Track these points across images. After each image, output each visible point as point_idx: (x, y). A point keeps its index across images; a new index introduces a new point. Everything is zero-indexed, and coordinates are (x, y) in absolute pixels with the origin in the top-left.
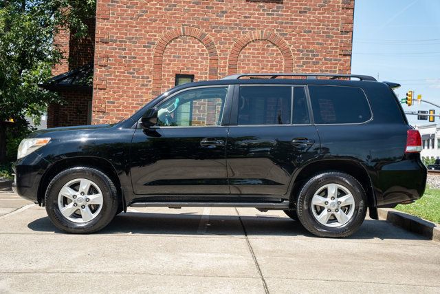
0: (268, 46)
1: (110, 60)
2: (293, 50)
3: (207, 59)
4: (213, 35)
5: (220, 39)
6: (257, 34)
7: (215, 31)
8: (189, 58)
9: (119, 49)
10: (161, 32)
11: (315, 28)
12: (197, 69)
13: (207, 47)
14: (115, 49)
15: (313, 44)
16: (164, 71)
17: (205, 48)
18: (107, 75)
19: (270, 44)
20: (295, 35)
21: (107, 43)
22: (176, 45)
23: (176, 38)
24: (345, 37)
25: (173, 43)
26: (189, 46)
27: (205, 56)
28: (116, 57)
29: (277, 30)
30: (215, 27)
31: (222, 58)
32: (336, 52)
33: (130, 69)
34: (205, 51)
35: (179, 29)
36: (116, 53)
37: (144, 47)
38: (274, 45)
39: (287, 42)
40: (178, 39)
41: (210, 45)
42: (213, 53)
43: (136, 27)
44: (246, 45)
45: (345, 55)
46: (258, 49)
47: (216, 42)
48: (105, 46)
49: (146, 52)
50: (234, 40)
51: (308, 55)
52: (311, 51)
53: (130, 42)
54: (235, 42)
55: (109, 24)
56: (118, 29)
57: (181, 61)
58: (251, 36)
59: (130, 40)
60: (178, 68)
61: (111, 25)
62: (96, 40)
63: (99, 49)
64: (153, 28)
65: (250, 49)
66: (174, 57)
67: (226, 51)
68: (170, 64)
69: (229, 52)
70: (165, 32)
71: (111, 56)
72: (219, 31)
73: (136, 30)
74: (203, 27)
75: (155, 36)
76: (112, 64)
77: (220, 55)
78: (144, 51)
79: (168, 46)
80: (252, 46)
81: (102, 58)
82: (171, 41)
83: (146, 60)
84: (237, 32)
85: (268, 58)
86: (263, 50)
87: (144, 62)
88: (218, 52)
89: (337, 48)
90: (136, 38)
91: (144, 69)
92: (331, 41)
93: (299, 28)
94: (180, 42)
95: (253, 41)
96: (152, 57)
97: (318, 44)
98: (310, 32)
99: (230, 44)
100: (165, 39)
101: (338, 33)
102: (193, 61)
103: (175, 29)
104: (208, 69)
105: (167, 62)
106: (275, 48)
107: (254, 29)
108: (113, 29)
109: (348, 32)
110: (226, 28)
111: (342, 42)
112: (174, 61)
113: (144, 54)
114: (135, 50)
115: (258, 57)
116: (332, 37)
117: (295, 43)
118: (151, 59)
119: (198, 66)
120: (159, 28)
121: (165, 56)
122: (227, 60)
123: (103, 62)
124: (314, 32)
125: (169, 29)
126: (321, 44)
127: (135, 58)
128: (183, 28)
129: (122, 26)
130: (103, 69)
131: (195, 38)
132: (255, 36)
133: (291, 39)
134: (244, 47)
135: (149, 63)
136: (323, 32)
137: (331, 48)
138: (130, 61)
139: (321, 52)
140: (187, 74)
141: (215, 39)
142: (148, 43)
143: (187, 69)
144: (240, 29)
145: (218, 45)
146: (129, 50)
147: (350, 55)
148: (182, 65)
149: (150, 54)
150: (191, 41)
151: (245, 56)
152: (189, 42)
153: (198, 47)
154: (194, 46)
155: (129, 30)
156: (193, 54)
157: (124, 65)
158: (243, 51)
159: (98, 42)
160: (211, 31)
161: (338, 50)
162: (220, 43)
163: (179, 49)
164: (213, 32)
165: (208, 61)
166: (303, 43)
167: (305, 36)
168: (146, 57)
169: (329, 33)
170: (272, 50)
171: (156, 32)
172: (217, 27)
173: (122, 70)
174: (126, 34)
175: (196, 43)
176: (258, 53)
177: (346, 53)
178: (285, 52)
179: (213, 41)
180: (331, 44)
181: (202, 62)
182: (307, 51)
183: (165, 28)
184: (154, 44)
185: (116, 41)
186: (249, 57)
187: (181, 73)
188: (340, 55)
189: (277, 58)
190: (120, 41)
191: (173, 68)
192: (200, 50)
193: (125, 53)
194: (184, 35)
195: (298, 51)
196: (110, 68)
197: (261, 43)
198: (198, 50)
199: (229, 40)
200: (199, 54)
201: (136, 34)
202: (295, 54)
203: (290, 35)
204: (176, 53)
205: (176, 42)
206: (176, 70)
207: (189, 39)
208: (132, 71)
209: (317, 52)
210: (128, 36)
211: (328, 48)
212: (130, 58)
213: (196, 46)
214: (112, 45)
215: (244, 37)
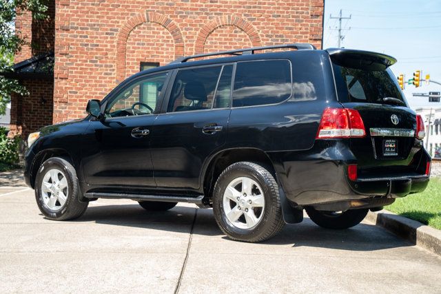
0: (236, 32)
1: (71, 48)
2: (262, 36)
3: (172, 45)
4: (178, 21)
5: (186, 25)
6: (224, 19)
7: (181, 17)
8: (153, 45)
9: (81, 36)
10: (124, 18)
11: (283, 12)
12: (162, 57)
13: (172, 33)
14: (76, 36)
15: (282, 28)
16: (128, 59)
17: (170, 35)
18: (69, 64)
19: (238, 29)
20: (263, 20)
21: (67, 30)
22: (140, 32)
23: (140, 24)
24: (315, 21)
25: (136, 29)
26: (153, 33)
27: (170, 43)
28: (77, 45)
29: (245, 15)
30: (180, 12)
31: (188, 45)
32: (307, 37)
33: (93, 57)
34: (170, 37)
35: (143, 15)
36: (77, 40)
37: (107, 34)
38: (242, 30)
39: (255, 27)
40: (142, 26)
41: (175, 32)
42: (178, 40)
43: (98, 13)
44: (213, 31)
45: (316, 40)
46: (226, 35)
47: (182, 28)
48: (65, 33)
49: (109, 39)
50: (200, 25)
51: (278, 40)
52: (280, 36)
53: (92, 29)
54: (201, 28)
55: (69, 10)
56: (79, 16)
57: (145, 48)
58: (218, 21)
59: (92, 26)
60: (143, 56)
61: (71, 12)
62: (56, 27)
63: (59, 36)
64: (117, 14)
65: (216, 35)
66: (138, 44)
67: (192, 37)
68: (134, 52)
69: (195, 39)
70: (128, 18)
71: (72, 44)
72: (185, 17)
73: (98, 17)
74: (168, 12)
75: (118, 23)
76: (73, 52)
77: (186, 42)
78: (107, 38)
79: (132, 33)
80: (219, 32)
81: (62, 46)
82: (134, 28)
83: (109, 47)
84: (204, 18)
85: (236, 44)
86: (230, 36)
87: (107, 50)
88: (184, 39)
89: (307, 33)
90: (98, 25)
91: (107, 57)
92: (301, 25)
93: (268, 12)
94: (144, 28)
95: (220, 27)
96: (115, 44)
97: (287, 28)
98: (279, 16)
99: (197, 29)
100: (129, 26)
101: (308, 17)
102: (158, 49)
103: (139, 15)
104: (174, 56)
105: (131, 49)
106: (243, 33)
107: (220, 14)
108: (73, 15)
109: (318, 16)
110: (192, 13)
111: (312, 26)
112: (139, 48)
113: (107, 42)
114: (97, 37)
115: (226, 43)
116: (302, 21)
117: (264, 28)
118: (114, 46)
119: (163, 53)
120: (122, 14)
121: (129, 44)
122: (194, 47)
123: (64, 50)
124: (283, 16)
125: (132, 15)
126: (290, 29)
127: (98, 45)
128: (147, 14)
129: (83, 12)
130: (64, 57)
131: (160, 24)
132: (222, 22)
133: (259, 24)
134: (210, 33)
135: (112, 50)
136: (293, 17)
137: (301, 33)
138: (92, 49)
139: (290, 37)
140: (152, 61)
141: (181, 25)
142: (111, 30)
143: (152, 56)
144: (207, 14)
145: (184, 31)
146: (91, 37)
147: (322, 40)
148: (147, 52)
149: (113, 42)
150: (156, 28)
151: (212, 43)
152: (154, 29)
153: (163, 33)
154: (159, 33)
155: (91, 17)
156: (158, 41)
157: (87, 53)
158: (210, 37)
159: (58, 29)
160: (177, 16)
161: (308, 35)
162: (186, 29)
163: (144, 36)
164: (179, 18)
165: (174, 48)
166: (272, 28)
167: (273, 20)
168: (109, 45)
169: (298, 17)
170: (240, 36)
171: (118, 18)
172: (183, 13)
173: (84, 59)
174: (87, 20)
175: (160, 29)
176: (225, 40)
177: (317, 38)
178: (253, 37)
179: (179, 27)
180: (300, 29)
181: (168, 49)
182: (276, 36)
183: (128, 14)
184: (116, 30)
185: (77, 28)
186: (216, 43)
187: (146, 61)
188: (310, 39)
189: (246, 44)
190: (81, 28)
191: (137, 56)
192: (165, 36)
193: (87, 41)
194: (148, 21)
195: (267, 36)
196: (72, 56)
197: (228, 29)
198: (163, 37)
199: (195, 25)
200: (164, 41)
201: (97, 21)
202: (263, 40)
203: (258, 19)
204: (140, 40)
205: (140, 28)
206: (140, 57)
207: (154, 25)
208: (94, 59)
209: (287, 37)
210: (90, 23)
211: (297, 33)
212: (92, 45)
213: (161, 32)
214: (73, 32)
215: (210, 22)
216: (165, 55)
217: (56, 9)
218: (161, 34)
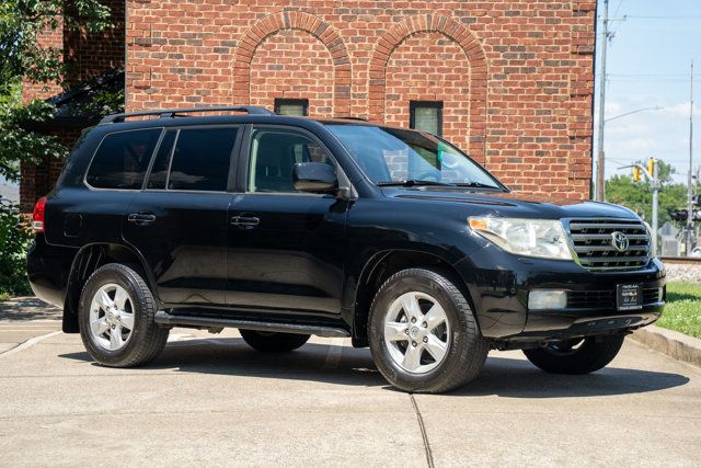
0: (441, 43)
1: (155, 77)
2: (488, 49)
3: (330, 69)
4: (340, 26)
5: (353, 32)
6: (420, 21)
7: (343, 18)
8: (297, 68)
9: (171, 56)
10: (245, 23)
11: (525, 7)
12: (313, 89)
13: (329, 48)
14: (163, 56)
15: (522, 35)
16: (254, 94)
17: (326, 50)
18: (150, 104)
19: (444, 38)
20: (489, 21)
21: (148, 46)
22: (273, 46)
23: (274, 33)
24: (582, 21)
25: (268, 42)
26: (297, 47)
27: (327, 64)
28: (166, 71)
29: (457, 13)
30: (343, 11)
31: (356, 68)
32: (566, 49)
33: (192, 92)
34: (326, 55)
35: (279, 16)
36: (165, 63)
37: (216, 50)
38: (452, 39)
39: (474, 33)
40: (278, 36)
41: (334, 45)
42: (340, 59)
43: (201, 14)
44: (401, 43)
45: (582, 54)
46: (423, 49)
47: (346, 39)
48: (144, 51)
49: (220, 60)
50: (379, 33)
51: (515, 56)
52: (520, 49)
53: (189, 42)
54: (380, 38)
55: (151, 10)
56: (167, 20)
57: (283, 75)
58: (409, 24)
59: (190, 38)
60: (279, 88)
61: (154, 13)
62: (128, 41)
63: (133, 56)
64: (231, 16)
65: (407, 49)
66: (270, 67)
67: (365, 54)
68: (263, 81)
69: (370, 56)
70: (252, 22)
71: (156, 70)
72: (352, 18)
73: (201, 21)
74: (323, 11)
75: (236, 31)
76: (157, 84)
77: (354, 61)
78: (217, 58)
79: (260, 49)
80: (412, 43)
81: (139, 73)
82: (264, 39)
83: (220, 74)
84: (384, 19)
85: (441, 64)
86: (432, 49)
87: (216, 79)
88: (351, 57)
89: (567, 42)
90: (201, 35)
91: (217, 92)
92: (557, 28)
93: (497, 7)
94: (280, 40)
95: (413, 34)
96: (231, 68)
97: (531, 35)
98: (518, 13)
99: (372, 40)
100: (254, 36)
101: (568, 15)
102: (306, 75)
103: (271, 17)
104: (333, 87)
105: (259, 77)
106: (453, 45)
107: (414, 12)
108: (157, 20)
109: (586, 11)
110: (364, 12)
111: (576, 29)
112: (272, 74)
113: (216, 65)
114: (199, 57)
115: (424, 63)
116: (558, 21)
117: (490, 35)
118: (229, 72)
119: (314, 82)
120: (242, 16)
121: (255, 67)
122: (368, 71)
123: (143, 81)
124: (524, 14)
125: (259, 16)
126: (537, 35)
127: (200, 71)
128: (286, 15)
129: (174, 14)
130: (143, 93)
131: (308, 32)
132: (417, 26)
133: (482, 28)
134: (396, 46)
135: (226, 79)
136: (541, 14)
137: (557, 42)
138: (191, 77)
139: (537, 49)
140: (295, 97)
141: (343, 33)
142: (223, 43)
143: (295, 88)
144: (389, 12)
145: (350, 43)
146: (189, 57)
147: (593, 54)
148: (286, 81)
149: (227, 64)
150: (301, 38)
151: (400, 62)
152: (298, 40)
153: (314, 48)
154: (307, 47)
155: (188, 21)
156: (305, 61)
157: (181, 85)
158: (395, 52)
159: (130, 45)
160: (337, 18)
161: (569, 46)
162: (354, 40)
163: (280, 53)
164: (341, 21)
165: (333, 73)
166: (504, 35)
167: (507, 21)
168: (220, 70)
169: (552, 14)
170: (448, 50)
171: (236, 22)
172: (347, 11)
173: (177, 95)
174: (182, 28)
175: (309, 41)
176: (423, 56)
177: (586, 50)
178: (471, 52)
179: (341, 36)
180: (555, 35)
181: (322, 76)
182: (512, 49)
183: (252, 15)
184: (233, 45)
185: (164, 42)
186: (406, 63)
187: (285, 97)
188: (573, 53)
189: (458, 64)
190: (171, 42)
191: (269, 88)
192: (318, 53)
193: (181, 64)
194: (288, 28)
195: (496, 49)
196: (156, 91)
197: (428, 37)
198: (314, 54)
199: (370, 33)
200: (316, 61)
201: (200, 28)
202: (490, 56)
203: (480, 20)
204: (273, 60)
205: (273, 40)
206: (275, 91)
207: (297, 34)
208: (195, 95)
209: (531, 49)
210: (186, 32)
211: (550, 43)
212: (191, 71)
213: (311, 46)
214: (157, 49)
215: (396, 26)
216: (317, 85)
217: (128, 9)
218: (311, 49)
